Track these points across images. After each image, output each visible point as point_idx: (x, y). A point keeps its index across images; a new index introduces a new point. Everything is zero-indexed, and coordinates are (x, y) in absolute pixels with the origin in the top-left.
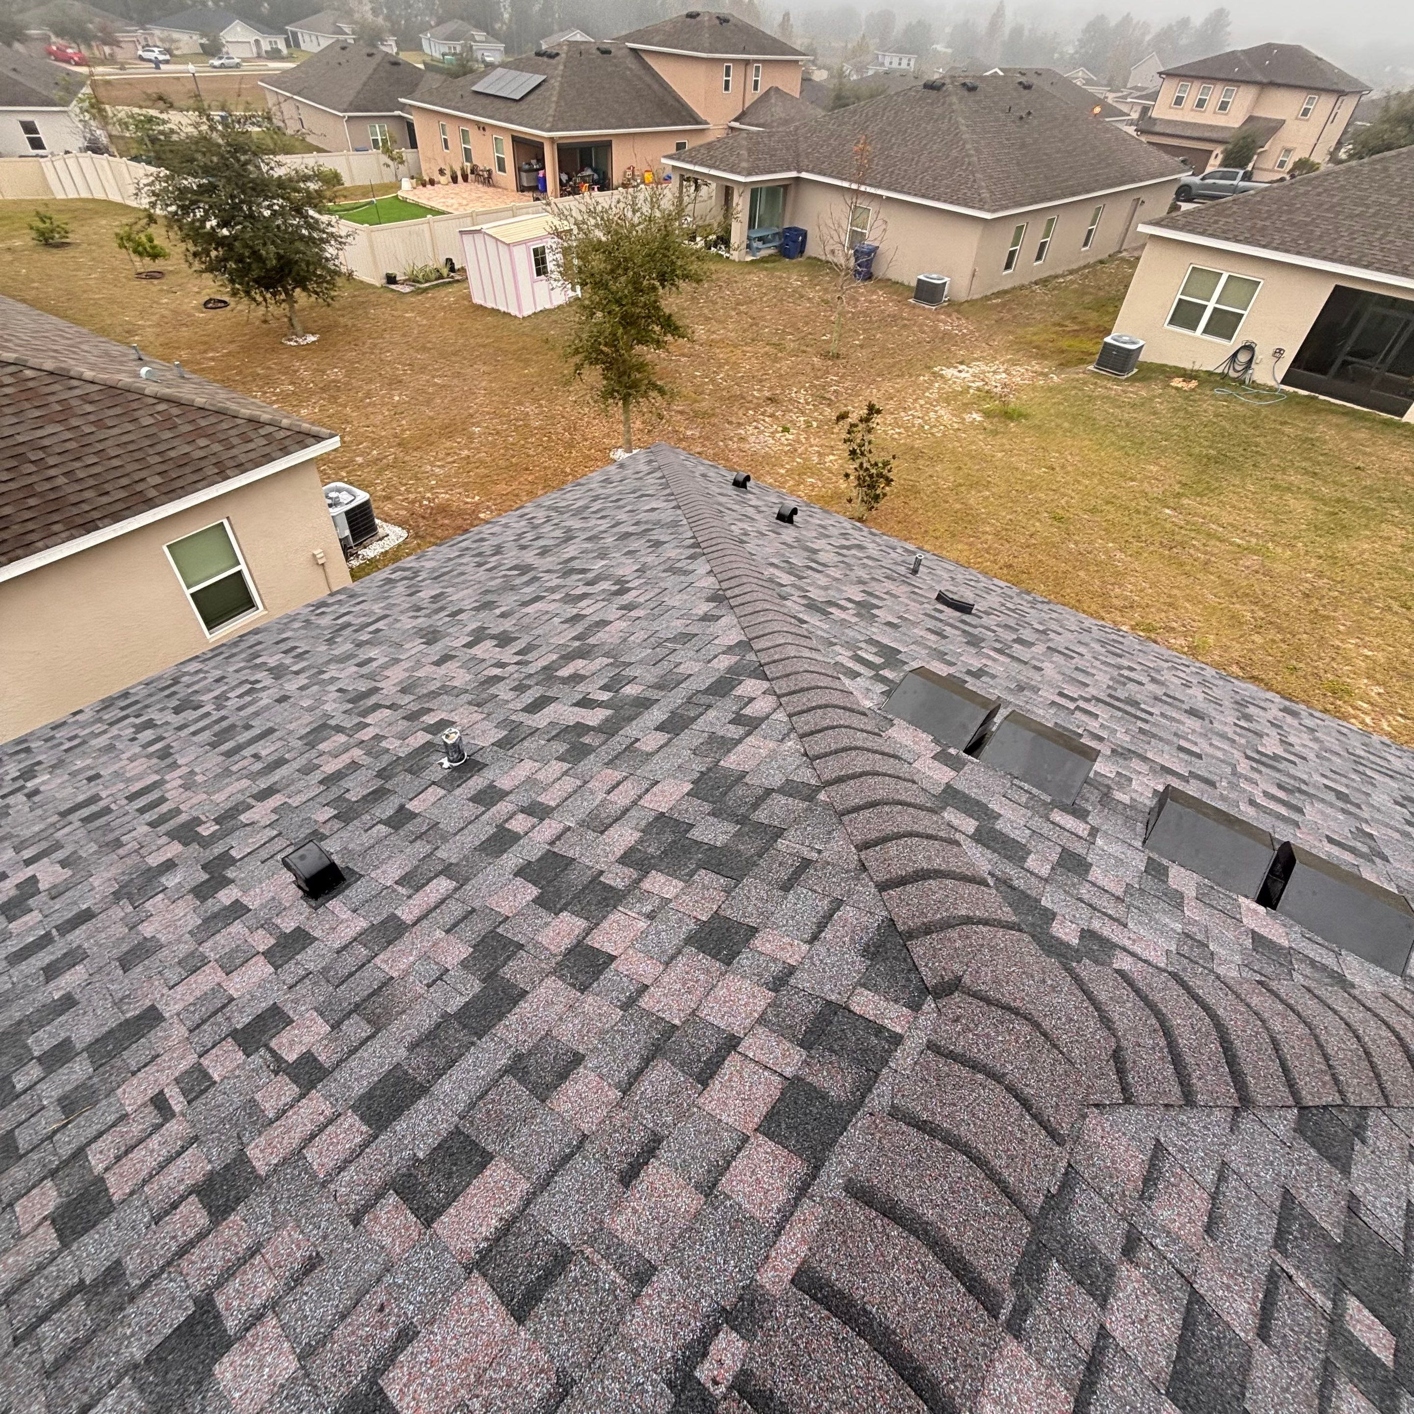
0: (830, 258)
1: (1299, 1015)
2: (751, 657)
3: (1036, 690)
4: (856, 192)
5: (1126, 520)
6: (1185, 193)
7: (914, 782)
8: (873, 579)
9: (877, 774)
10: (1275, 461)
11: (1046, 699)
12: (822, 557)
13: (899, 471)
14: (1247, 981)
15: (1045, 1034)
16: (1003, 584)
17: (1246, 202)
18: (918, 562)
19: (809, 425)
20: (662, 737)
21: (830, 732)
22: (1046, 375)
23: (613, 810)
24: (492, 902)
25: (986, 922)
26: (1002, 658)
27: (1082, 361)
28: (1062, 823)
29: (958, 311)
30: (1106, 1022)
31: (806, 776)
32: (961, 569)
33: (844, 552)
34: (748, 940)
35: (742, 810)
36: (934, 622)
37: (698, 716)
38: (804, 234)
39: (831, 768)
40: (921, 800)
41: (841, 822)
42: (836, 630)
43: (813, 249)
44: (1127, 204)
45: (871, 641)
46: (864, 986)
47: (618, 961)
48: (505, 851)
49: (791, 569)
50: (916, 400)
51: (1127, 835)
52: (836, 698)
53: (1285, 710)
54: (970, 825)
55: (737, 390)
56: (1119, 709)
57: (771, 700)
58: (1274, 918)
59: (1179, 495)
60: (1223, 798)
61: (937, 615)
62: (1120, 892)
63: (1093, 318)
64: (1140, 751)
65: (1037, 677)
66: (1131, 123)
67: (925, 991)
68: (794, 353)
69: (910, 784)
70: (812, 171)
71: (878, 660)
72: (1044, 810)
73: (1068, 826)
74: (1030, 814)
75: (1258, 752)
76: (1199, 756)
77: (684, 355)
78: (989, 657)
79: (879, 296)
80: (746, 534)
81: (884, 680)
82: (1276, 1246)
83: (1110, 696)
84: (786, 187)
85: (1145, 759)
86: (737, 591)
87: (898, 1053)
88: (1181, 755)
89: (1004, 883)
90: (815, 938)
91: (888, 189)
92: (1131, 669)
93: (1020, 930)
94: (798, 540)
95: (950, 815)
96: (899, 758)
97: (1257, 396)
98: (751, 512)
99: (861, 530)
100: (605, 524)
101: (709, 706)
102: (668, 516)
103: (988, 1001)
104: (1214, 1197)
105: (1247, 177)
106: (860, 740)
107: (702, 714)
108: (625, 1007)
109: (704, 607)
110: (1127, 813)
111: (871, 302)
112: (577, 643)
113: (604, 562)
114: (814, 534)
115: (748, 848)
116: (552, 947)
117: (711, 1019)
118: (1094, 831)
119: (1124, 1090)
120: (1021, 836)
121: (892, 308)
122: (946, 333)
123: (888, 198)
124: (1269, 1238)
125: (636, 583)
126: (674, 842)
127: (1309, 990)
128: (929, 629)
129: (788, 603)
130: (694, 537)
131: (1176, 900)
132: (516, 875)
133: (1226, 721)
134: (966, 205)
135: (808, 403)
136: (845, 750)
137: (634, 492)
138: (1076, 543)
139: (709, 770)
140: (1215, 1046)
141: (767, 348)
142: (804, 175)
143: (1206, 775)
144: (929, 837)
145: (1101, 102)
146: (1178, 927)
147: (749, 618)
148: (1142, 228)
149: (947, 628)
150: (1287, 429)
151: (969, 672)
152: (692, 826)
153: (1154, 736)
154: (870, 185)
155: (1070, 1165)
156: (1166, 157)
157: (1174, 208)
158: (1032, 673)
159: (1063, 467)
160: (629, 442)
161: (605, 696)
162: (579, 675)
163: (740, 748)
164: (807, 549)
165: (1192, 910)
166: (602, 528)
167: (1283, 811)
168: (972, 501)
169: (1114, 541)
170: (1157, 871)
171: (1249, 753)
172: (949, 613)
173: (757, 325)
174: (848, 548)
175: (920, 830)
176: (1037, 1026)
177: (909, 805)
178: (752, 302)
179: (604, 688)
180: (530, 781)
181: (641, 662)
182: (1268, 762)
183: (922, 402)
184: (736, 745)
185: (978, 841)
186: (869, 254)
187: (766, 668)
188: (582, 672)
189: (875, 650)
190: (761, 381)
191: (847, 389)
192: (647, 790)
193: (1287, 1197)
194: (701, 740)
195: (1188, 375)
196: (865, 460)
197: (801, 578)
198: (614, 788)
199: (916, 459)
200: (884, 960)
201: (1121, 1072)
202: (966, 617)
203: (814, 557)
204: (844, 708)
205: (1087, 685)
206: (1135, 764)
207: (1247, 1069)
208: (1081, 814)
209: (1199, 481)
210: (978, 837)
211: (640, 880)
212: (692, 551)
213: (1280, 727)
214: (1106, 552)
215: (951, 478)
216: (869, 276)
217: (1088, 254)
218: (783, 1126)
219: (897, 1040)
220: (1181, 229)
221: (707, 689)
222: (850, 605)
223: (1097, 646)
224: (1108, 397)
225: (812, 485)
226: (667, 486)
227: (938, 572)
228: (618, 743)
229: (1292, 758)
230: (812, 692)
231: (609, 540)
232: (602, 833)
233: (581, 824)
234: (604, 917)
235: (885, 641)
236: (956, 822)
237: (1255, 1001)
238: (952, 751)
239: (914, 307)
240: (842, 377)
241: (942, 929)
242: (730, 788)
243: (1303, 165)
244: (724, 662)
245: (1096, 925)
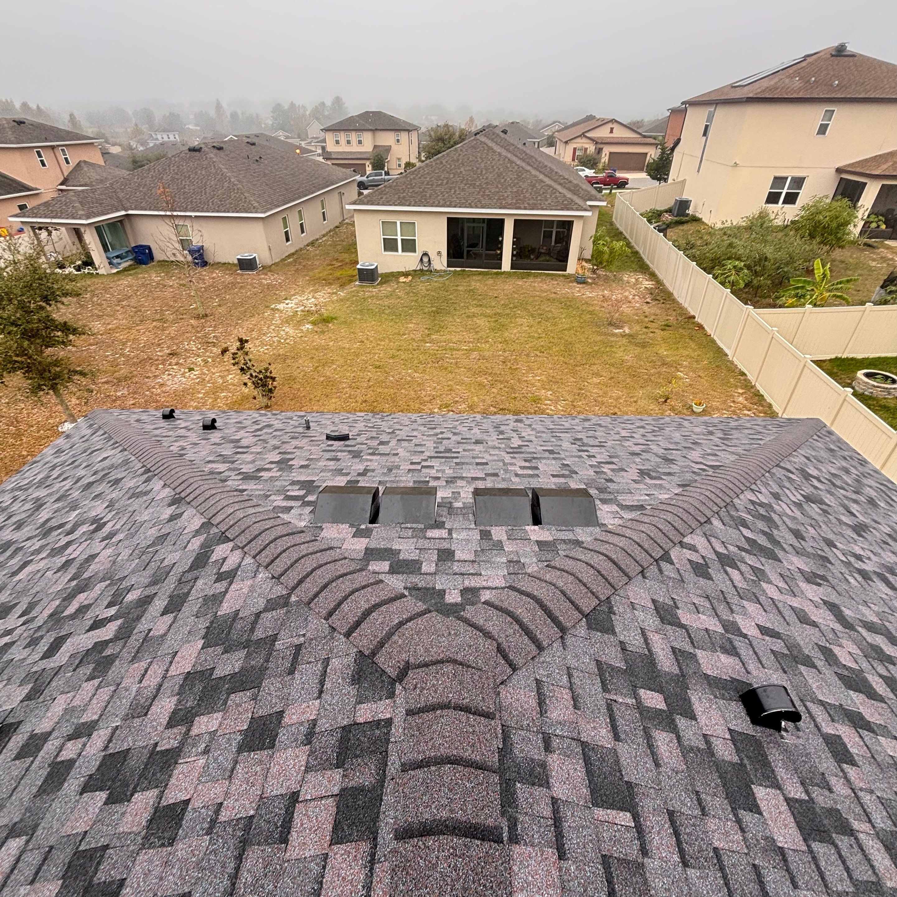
0: (173, 259)
1: (567, 572)
2: (214, 530)
3: (398, 467)
4: (172, 216)
5: (411, 356)
6: (362, 185)
7: (345, 558)
8: (283, 443)
9: (321, 566)
10: (462, 305)
11: (405, 469)
12: (244, 442)
13: (276, 370)
14: (542, 569)
15: (461, 664)
16: (362, 414)
17: (390, 187)
18: (308, 422)
19: (206, 362)
20: (169, 618)
21: (284, 554)
22: (336, 293)
23: (148, 693)
24: (67, 830)
25: (410, 619)
26: (374, 458)
27: (351, 281)
28: (433, 536)
29: (270, 271)
30: (488, 635)
31: (280, 591)
32: (337, 415)
33: (259, 433)
34: (280, 722)
35: (245, 637)
36: (330, 454)
37: (191, 589)
38: (149, 248)
39: (292, 577)
40: (353, 566)
41: (310, 609)
42: (268, 486)
43: (158, 255)
44: (336, 195)
45: (293, 483)
46: (360, 702)
47: (192, 801)
48: (65, 780)
49: (224, 459)
50: (268, 327)
51: (466, 524)
52: (280, 530)
53: (517, 421)
54: (385, 566)
55: (144, 356)
56: (442, 457)
57: (238, 553)
58: (543, 529)
59: (428, 335)
60: (504, 480)
61: (330, 448)
62: (472, 558)
63: (346, 257)
64: (459, 475)
65: (396, 459)
66: (319, 155)
67: (393, 682)
68: (175, 322)
69: (343, 561)
70: (135, 209)
71: (302, 493)
72: (420, 534)
73: (437, 536)
74: (415, 540)
75: (512, 448)
76: (487, 464)
77: (91, 345)
78: (367, 460)
79: (217, 273)
80: (183, 449)
81: (309, 503)
82: (604, 691)
83: (436, 452)
84: (121, 221)
85: (462, 478)
86: (188, 491)
87: (393, 730)
88: (479, 467)
89: (414, 589)
90: (321, 692)
91: (193, 211)
92: (442, 433)
93: (430, 612)
94: (223, 438)
95: (374, 566)
96: (331, 548)
97: (441, 276)
98: (183, 432)
99: (266, 415)
100: (68, 484)
101: (196, 579)
102: (119, 458)
103: (426, 665)
104: (571, 689)
105: (387, 174)
106: (304, 549)
107: (193, 587)
108: (209, 831)
109: (169, 512)
110: (463, 511)
111: (213, 278)
112: (74, 583)
113: (77, 512)
114: (234, 429)
115: (257, 661)
116: (135, 829)
117: (275, 793)
118: (450, 531)
119: (510, 665)
120: (413, 556)
121: (228, 279)
122: (268, 285)
123: (196, 216)
124: (600, 689)
125: (110, 516)
126: (205, 687)
127: (567, 556)
128: (328, 459)
129: (229, 483)
130: (144, 466)
131: (499, 546)
132: (81, 794)
133: (493, 439)
134: (246, 212)
135: (199, 349)
136: (296, 561)
137: (85, 452)
138: (393, 377)
139: (212, 623)
140: (540, 613)
141: (154, 323)
142: (131, 212)
143: (493, 472)
144: (364, 587)
145: (299, 147)
146: (504, 560)
147: (203, 505)
148: (348, 207)
149: (339, 454)
150: (460, 288)
151: (359, 474)
152: (214, 668)
153: (463, 463)
154: (180, 211)
155: (503, 726)
156: (344, 170)
157: (360, 194)
158: (392, 459)
159: (367, 339)
160: (71, 415)
161: (112, 611)
162: (84, 606)
163: (228, 596)
164: (232, 441)
165: (508, 547)
166: (67, 487)
167: (530, 472)
168: (328, 374)
169: (410, 369)
170: (485, 535)
171: (508, 450)
172: (336, 443)
173: (140, 311)
174: (260, 430)
175: (358, 586)
176: (455, 662)
177: (346, 574)
178: (129, 297)
179: (110, 605)
180: (69, 711)
181: (133, 572)
182: (516, 451)
183: (273, 327)
184: (224, 595)
185: (392, 573)
186: (199, 251)
187: (227, 534)
188: (86, 603)
189: (297, 487)
190: (159, 345)
191: (221, 333)
192: (171, 662)
193: (599, 663)
194: (199, 605)
195: (406, 274)
196: (252, 371)
197: (233, 462)
198: (143, 676)
199: (285, 360)
200: (365, 679)
201: (505, 657)
202: (347, 443)
203: (239, 444)
204: (287, 535)
205: (423, 452)
206: (460, 483)
207: (557, 613)
208: (439, 525)
209: (435, 325)
210: (393, 571)
211: (189, 730)
212: (146, 476)
213: (517, 431)
214: (410, 376)
215: (311, 365)
216: (205, 264)
217: (329, 225)
218: (346, 828)
219: (389, 722)
220: (367, 204)
221: (191, 567)
222: (273, 466)
223: (422, 428)
224: (373, 296)
225: (225, 397)
226: (110, 438)
227: (323, 422)
228: (135, 641)
229: (526, 443)
230: (263, 535)
231: (76, 494)
232: (146, 714)
233: (125, 719)
234: (170, 776)
235: (303, 478)
236: (377, 569)
237: (548, 577)
238: (363, 527)
239: (242, 275)
240: (215, 327)
241: (389, 639)
242: (231, 627)
243: (408, 165)
244: (196, 544)
245: (467, 583)
